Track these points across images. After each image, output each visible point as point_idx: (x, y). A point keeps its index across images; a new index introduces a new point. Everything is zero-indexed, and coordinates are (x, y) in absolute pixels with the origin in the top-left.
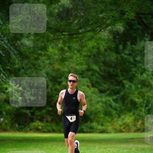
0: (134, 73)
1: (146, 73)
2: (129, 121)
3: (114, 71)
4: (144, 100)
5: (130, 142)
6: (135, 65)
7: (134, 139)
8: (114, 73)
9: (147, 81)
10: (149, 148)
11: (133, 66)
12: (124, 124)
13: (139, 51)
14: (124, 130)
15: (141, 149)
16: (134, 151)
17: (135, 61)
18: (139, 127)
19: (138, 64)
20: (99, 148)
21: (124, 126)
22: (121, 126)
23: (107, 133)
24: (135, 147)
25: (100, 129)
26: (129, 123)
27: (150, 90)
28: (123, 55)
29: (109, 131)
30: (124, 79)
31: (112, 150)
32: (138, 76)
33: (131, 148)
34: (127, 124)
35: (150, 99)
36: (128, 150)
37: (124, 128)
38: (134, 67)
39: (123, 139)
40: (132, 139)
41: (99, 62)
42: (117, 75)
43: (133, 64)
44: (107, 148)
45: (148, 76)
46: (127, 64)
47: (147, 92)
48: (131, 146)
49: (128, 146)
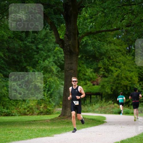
0: (37, 60)
1: (47, 60)
2: (32, 105)
3: (18, 57)
4: (46, 85)
5: (33, 124)
6: (38, 52)
7: (37, 121)
8: (19, 60)
9: (49, 68)
10: (50, 129)
11: (36, 53)
12: (28, 107)
13: (40, 39)
14: (28, 113)
15: (43, 130)
16: (36, 132)
17: (37, 48)
18: (42, 110)
19: (40, 51)
20: (3, 130)
21: (28, 109)
22: (25, 109)
23: (12, 115)
24: (37, 128)
25: (5, 112)
26: (33, 106)
27: (52, 76)
28: (26, 42)
29: (14, 114)
30: (27, 65)
31: (15, 131)
32: (41, 63)
33: (34, 130)
34: (31, 107)
35: (52, 84)
36: (30, 131)
37: (28, 111)
38: (37, 55)
39: (26, 122)
40: (34, 121)
41: (3, 49)
42: (21, 62)
43: (35, 51)
44: (10, 130)
45: (49, 62)
46: (31, 51)
47: (48, 78)
48: (33, 127)
49: (30, 127)
